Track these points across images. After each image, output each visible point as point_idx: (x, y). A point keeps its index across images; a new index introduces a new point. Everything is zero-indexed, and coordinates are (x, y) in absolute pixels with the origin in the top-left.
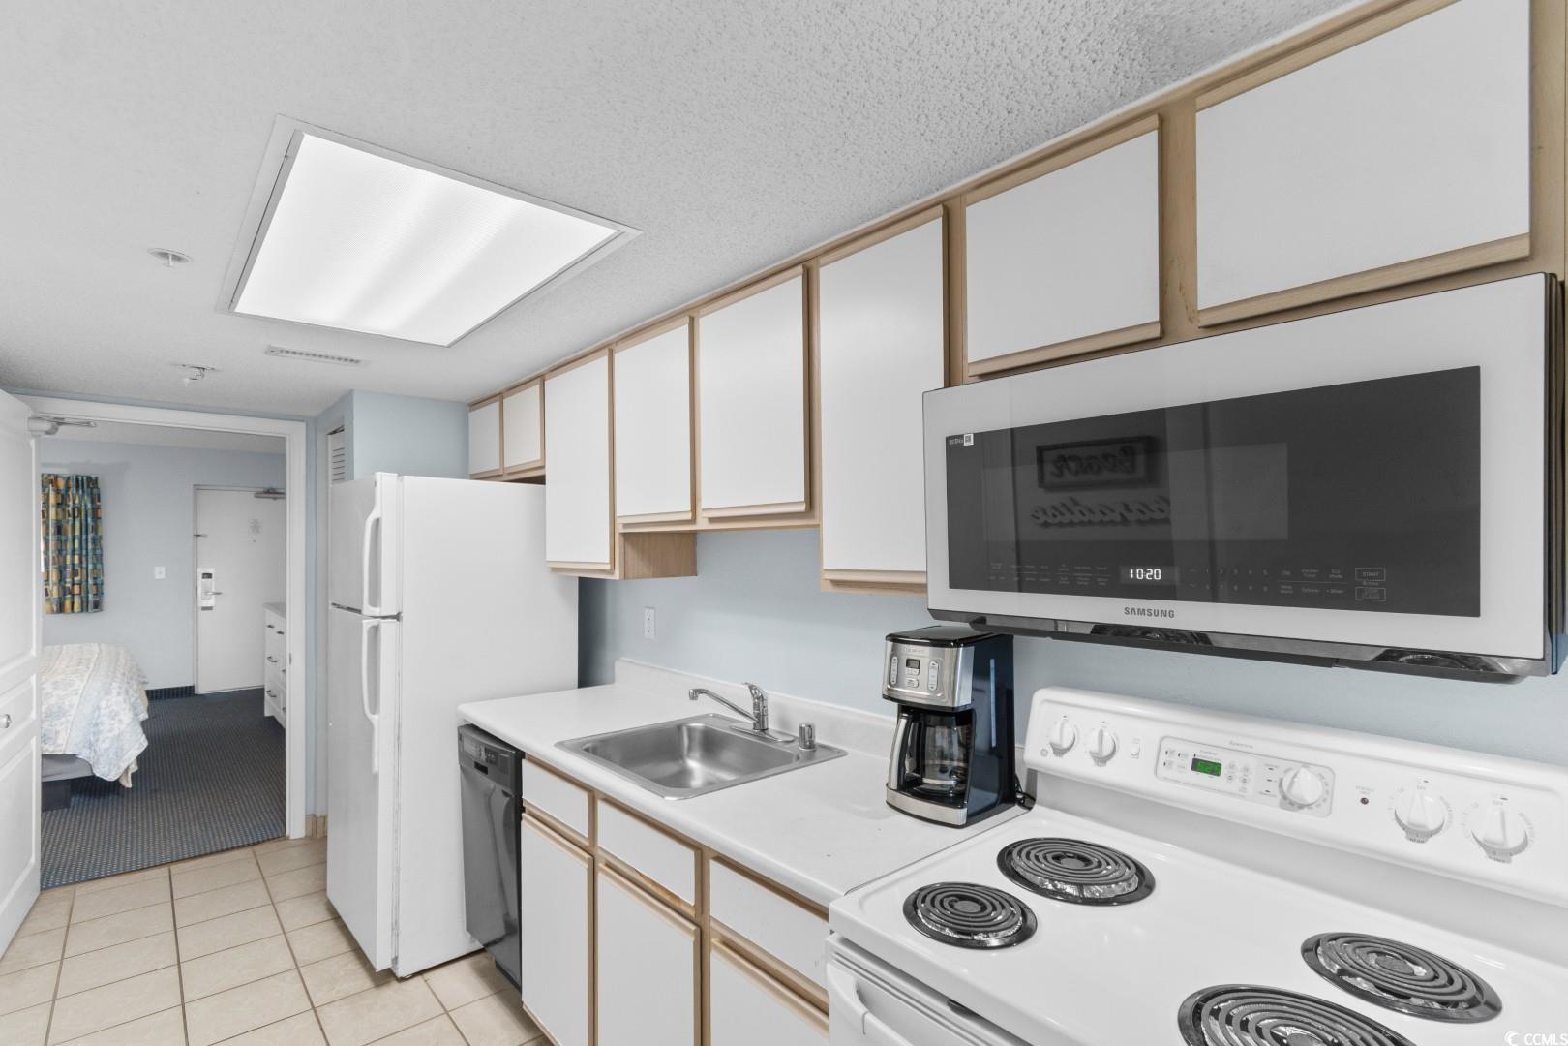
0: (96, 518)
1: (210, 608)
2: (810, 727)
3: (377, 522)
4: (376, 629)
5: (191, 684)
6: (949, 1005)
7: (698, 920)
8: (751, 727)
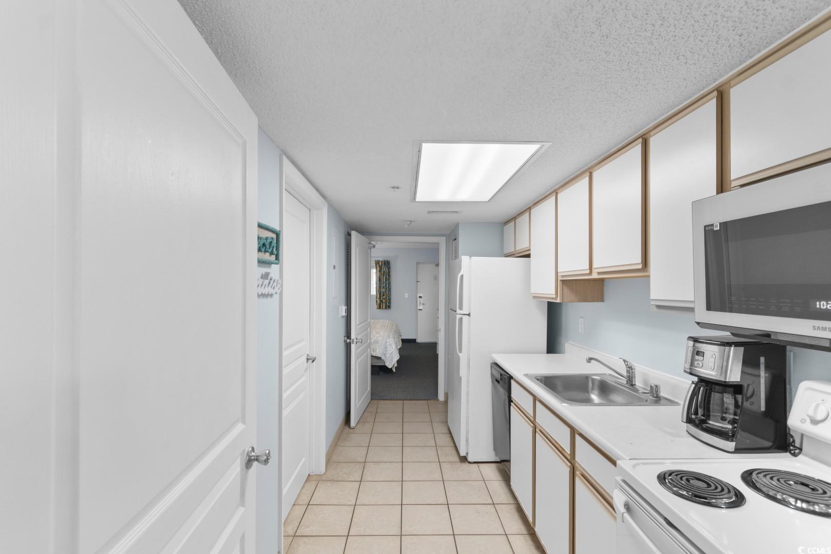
0: (389, 276)
1: (421, 310)
2: (657, 386)
3: (462, 276)
4: (461, 319)
5: (415, 338)
6: (665, 520)
7: (571, 460)
8: (625, 382)
